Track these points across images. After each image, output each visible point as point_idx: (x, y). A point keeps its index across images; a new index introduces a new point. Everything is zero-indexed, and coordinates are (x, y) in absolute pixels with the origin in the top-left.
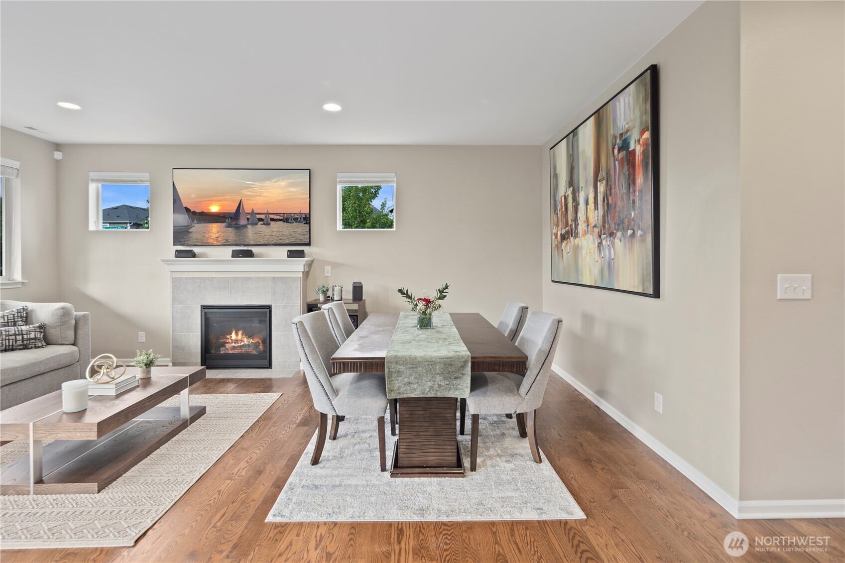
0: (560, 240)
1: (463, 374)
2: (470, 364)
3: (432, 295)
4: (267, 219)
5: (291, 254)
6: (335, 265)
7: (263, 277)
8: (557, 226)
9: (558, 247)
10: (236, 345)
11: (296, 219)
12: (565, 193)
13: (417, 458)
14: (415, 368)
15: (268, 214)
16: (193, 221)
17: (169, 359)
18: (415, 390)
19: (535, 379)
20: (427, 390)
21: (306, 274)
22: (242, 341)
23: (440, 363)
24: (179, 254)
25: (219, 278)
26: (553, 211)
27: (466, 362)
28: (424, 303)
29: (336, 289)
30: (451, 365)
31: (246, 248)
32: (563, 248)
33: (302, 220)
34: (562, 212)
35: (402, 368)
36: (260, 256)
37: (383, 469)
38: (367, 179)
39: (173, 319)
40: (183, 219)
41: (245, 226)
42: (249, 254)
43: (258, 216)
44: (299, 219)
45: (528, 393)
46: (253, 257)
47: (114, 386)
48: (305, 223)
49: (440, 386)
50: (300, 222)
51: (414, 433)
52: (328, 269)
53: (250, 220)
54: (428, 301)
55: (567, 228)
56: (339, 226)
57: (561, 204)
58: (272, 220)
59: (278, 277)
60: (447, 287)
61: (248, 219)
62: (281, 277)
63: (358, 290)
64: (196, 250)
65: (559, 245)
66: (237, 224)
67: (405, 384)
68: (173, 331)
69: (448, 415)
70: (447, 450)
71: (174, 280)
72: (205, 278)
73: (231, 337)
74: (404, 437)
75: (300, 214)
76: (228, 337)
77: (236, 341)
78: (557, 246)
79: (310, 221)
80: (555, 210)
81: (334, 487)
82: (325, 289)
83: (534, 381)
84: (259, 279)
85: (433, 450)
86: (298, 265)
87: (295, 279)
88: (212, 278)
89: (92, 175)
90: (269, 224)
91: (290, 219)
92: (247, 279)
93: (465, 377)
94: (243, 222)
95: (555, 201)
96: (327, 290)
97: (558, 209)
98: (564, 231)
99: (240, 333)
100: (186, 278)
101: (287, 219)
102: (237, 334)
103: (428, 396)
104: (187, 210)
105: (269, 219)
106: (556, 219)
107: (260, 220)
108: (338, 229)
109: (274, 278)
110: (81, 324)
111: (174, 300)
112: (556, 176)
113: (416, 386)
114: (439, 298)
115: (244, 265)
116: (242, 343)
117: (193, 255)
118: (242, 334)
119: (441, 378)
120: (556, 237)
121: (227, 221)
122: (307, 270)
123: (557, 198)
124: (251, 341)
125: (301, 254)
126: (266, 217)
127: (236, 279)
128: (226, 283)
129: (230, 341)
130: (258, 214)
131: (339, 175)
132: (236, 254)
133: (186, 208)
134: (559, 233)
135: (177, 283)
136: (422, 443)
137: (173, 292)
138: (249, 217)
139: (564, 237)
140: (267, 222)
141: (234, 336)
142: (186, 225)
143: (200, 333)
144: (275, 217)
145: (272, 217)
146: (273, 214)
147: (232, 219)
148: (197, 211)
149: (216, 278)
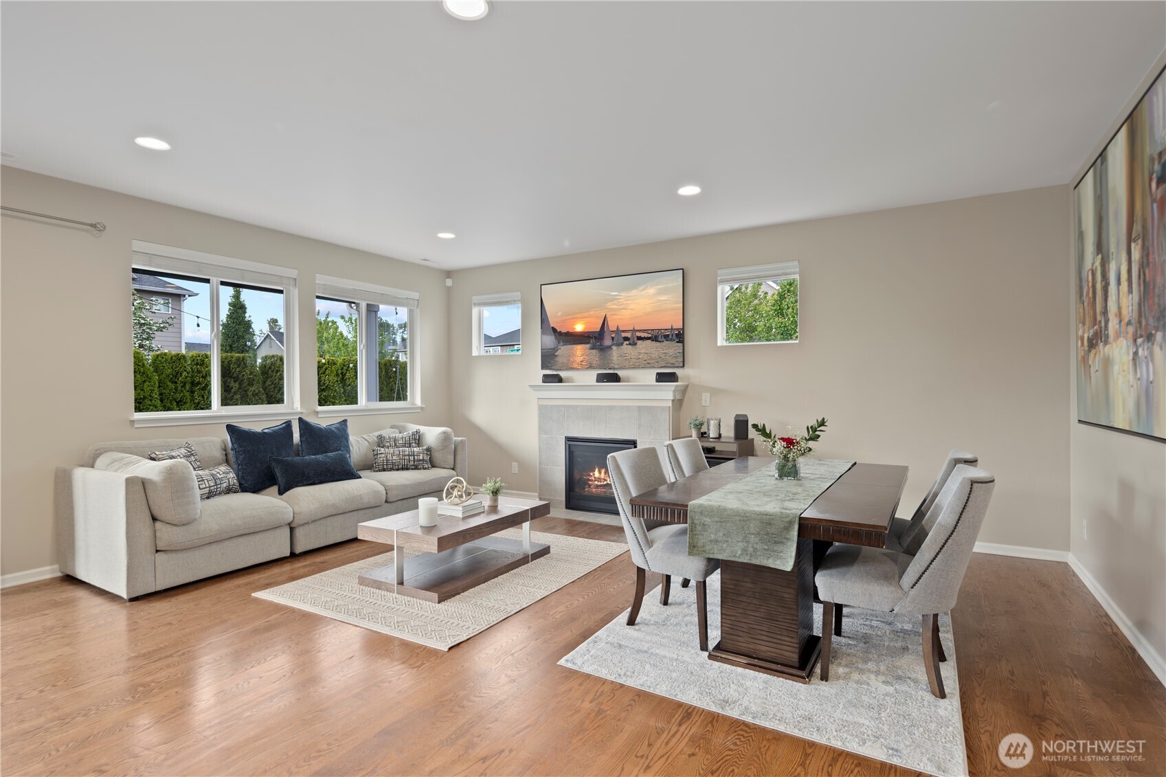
0: (1087, 348)
1: (788, 539)
2: (796, 527)
3: (799, 433)
4: (632, 338)
5: (662, 378)
6: (715, 392)
7: (628, 406)
8: (1084, 324)
9: (1085, 360)
10: (599, 483)
11: (666, 337)
12: (1093, 264)
13: (743, 643)
14: (724, 522)
15: (634, 331)
16: (559, 343)
17: (537, 494)
18: (724, 550)
19: (929, 566)
20: (739, 552)
21: (678, 403)
22: (604, 479)
23: (755, 519)
24: (547, 379)
25: (583, 406)
26: (1078, 298)
27: (791, 523)
28: (784, 444)
29: (712, 422)
30: (770, 524)
31: (612, 371)
32: (1090, 362)
33: (674, 337)
34: (1089, 298)
35: (708, 520)
36: (628, 381)
37: (704, 647)
38: (758, 274)
39: (539, 451)
40: (550, 340)
41: (610, 347)
42: (614, 378)
43: (624, 335)
44: (670, 337)
45: (914, 585)
46: (619, 382)
47: (461, 509)
48: (677, 342)
49: (755, 550)
50: (671, 340)
51: (741, 611)
52: (706, 398)
53: (615, 339)
54: (789, 442)
55: (1096, 327)
56: (721, 341)
57: (1088, 285)
58: (640, 338)
59: (644, 407)
60: (822, 423)
61: (613, 338)
62: (648, 407)
63: (741, 425)
64: (562, 374)
65: (1086, 357)
66: (601, 345)
67: (711, 541)
68: (540, 464)
69: (786, 595)
70: (786, 643)
71: (541, 408)
72: (570, 406)
73: (594, 474)
74: (728, 613)
75: (672, 329)
76: (591, 474)
77: (599, 479)
78: (1083, 358)
79: (683, 338)
80: (1081, 296)
81: (639, 651)
82: (697, 422)
83: (927, 568)
84: (623, 408)
85: (765, 638)
86: (667, 392)
87: (663, 409)
88: (576, 406)
89: (475, 299)
90: (636, 344)
91: (660, 336)
92: (611, 408)
93: (789, 543)
94: (607, 342)
95: (1081, 279)
96: (702, 424)
97: (1085, 294)
98: (1092, 332)
99: (603, 470)
100: (551, 406)
101: (656, 337)
102: (600, 473)
103: (740, 560)
104: (554, 330)
105: (636, 338)
106: (1081, 310)
107: (626, 339)
108: (718, 345)
109: (639, 407)
110: (459, 449)
111: (542, 430)
112: (1081, 236)
113: (725, 546)
114: (811, 439)
115: (610, 392)
116: (605, 483)
117: (560, 380)
118: (605, 472)
119: (757, 540)
120: (1083, 344)
121: (591, 342)
122: (678, 397)
123: (1083, 274)
125: (672, 377)
126: (632, 335)
127: (600, 408)
128: (590, 413)
129: (593, 479)
130: (624, 331)
131: (719, 272)
132: (603, 378)
133: (553, 328)
134: (1086, 336)
135: (545, 412)
136: (751, 626)
137: (540, 421)
138: (613, 336)
139: (1092, 345)
140: (634, 341)
141: (597, 474)
142: (553, 347)
143: (564, 468)
144: (643, 335)
145: (638, 334)
146: (640, 331)
147: (596, 339)
148: (563, 331)
149: (579, 406)
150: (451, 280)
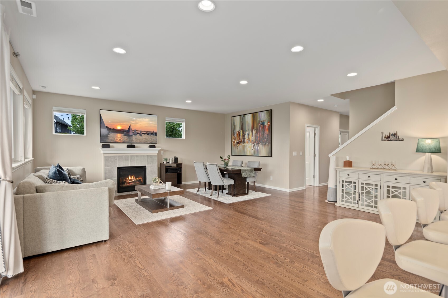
2: (254, 170)
4: (141, 133)
5: (151, 147)
6: (165, 151)
7: (143, 155)
8: (235, 139)
10: (131, 181)
11: (152, 134)
12: (239, 131)
15: (141, 131)
16: (109, 132)
20: (248, 175)
22: (133, 180)
23: (250, 170)
24: (104, 146)
25: (125, 156)
29: (170, 159)
31: (132, 144)
33: (155, 134)
34: (237, 136)
35: (244, 171)
36: (138, 147)
38: (175, 120)
39: (105, 174)
40: (104, 131)
41: (132, 135)
42: (133, 146)
43: (137, 132)
44: (153, 134)
46: (135, 147)
50: (153, 135)
52: (162, 152)
53: (134, 133)
55: (240, 140)
56: (165, 136)
57: (237, 134)
58: (143, 134)
59: (149, 155)
61: (133, 133)
62: (150, 155)
64: (111, 144)
66: (128, 134)
68: (105, 178)
72: (119, 156)
73: (129, 179)
75: (154, 132)
76: (127, 179)
77: (131, 180)
79: (157, 135)
80: (234, 135)
84: (141, 156)
86: (154, 152)
87: (155, 156)
88: (122, 156)
89: (54, 108)
90: (142, 135)
91: (150, 134)
92: (137, 156)
94: (131, 134)
95: (233, 132)
98: (238, 141)
99: (133, 177)
100: (111, 156)
101: (148, 133)
102: (131, 177)
104: (107, 127)
107: (138, 133)
108: (165, 138)
109: (147, 156)
111: (106, 165)
112: (234, 125)
115: (133, 151)
116: (134, 180)
117: (109, 147)
118: (134, 177)
119: (250, 173)
120: (234, 143)
121: (124, 133)
124: (138, 179)
125: (154, 147)
126: (140, 132)
127: (132, 156)
128: (127, 158)
129: (128, 180)
130: (137, 131)
131: (166, 118)
132: (129, 146)
133: (106, 126)
134: (236, 142)
135: (107, 158)
137: (105, 162)
138: (133, 132)
139: (238, 143)
141: (130, 178)
142: (106, 133)
143: (117, 178)
144: (144, 133)
145: (143, 132)
146: (143, 131)
147: (127, 132)
148: (111, 128)
149: (124, 156)
150: (35, 96)
